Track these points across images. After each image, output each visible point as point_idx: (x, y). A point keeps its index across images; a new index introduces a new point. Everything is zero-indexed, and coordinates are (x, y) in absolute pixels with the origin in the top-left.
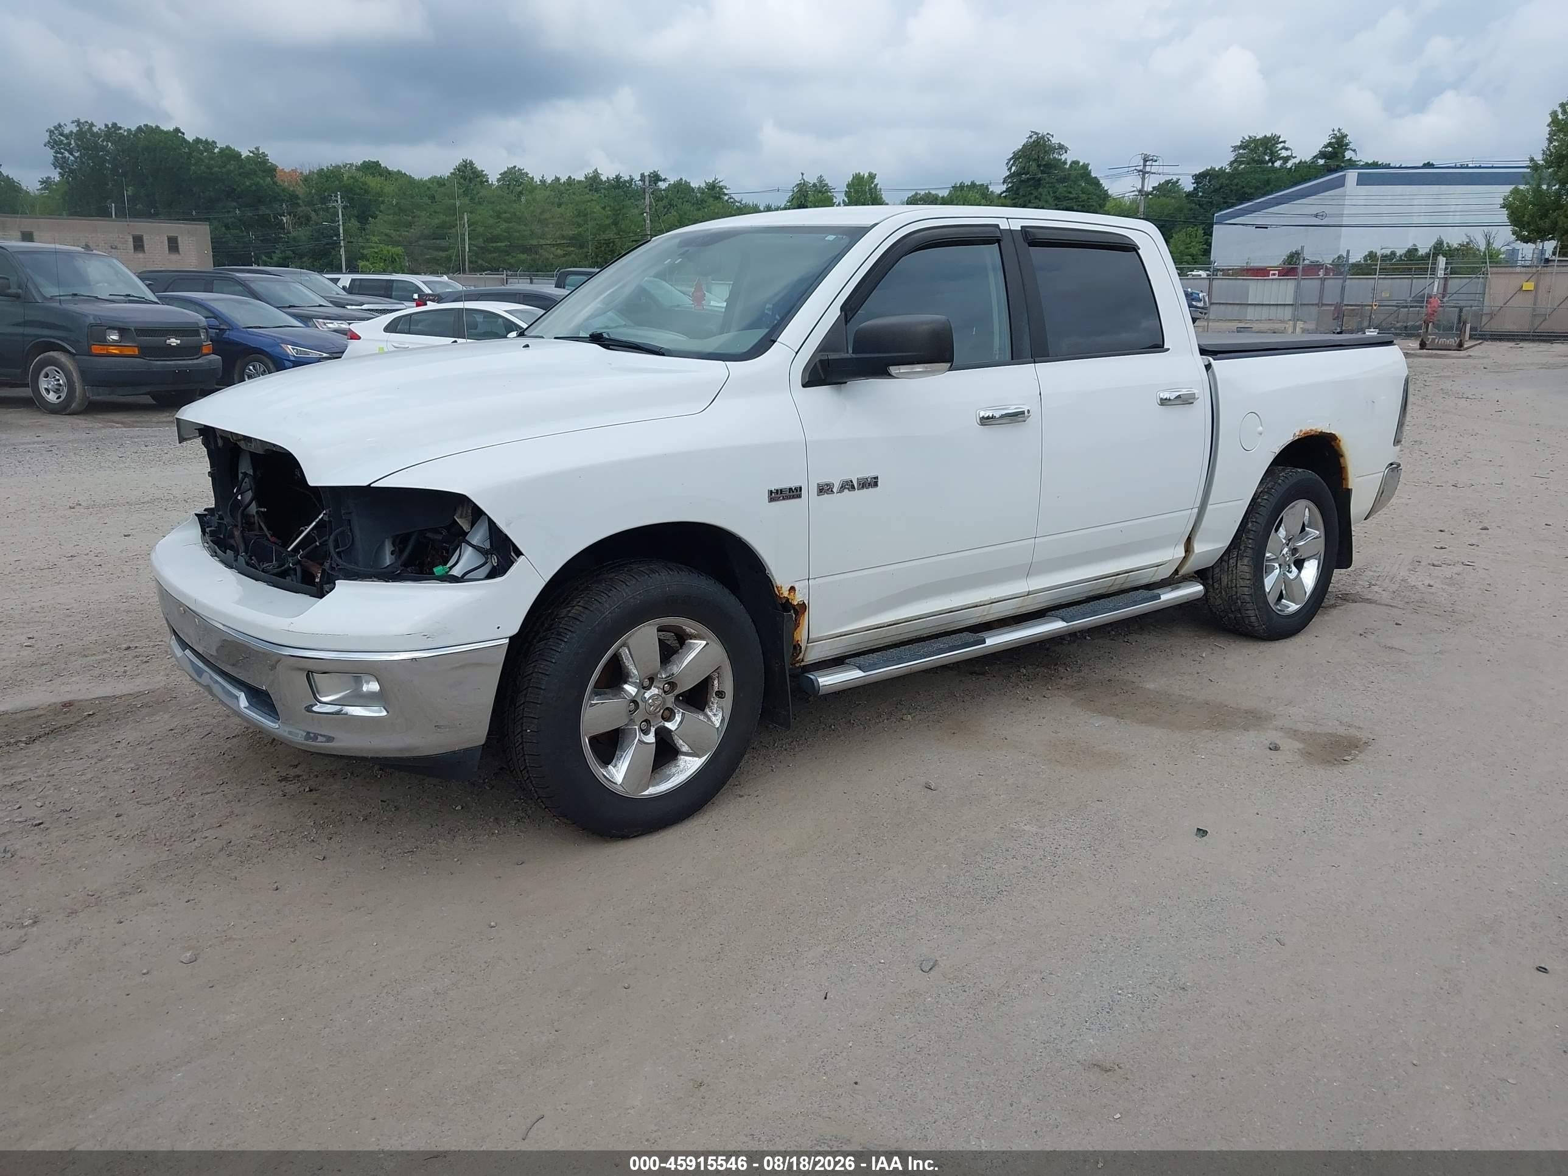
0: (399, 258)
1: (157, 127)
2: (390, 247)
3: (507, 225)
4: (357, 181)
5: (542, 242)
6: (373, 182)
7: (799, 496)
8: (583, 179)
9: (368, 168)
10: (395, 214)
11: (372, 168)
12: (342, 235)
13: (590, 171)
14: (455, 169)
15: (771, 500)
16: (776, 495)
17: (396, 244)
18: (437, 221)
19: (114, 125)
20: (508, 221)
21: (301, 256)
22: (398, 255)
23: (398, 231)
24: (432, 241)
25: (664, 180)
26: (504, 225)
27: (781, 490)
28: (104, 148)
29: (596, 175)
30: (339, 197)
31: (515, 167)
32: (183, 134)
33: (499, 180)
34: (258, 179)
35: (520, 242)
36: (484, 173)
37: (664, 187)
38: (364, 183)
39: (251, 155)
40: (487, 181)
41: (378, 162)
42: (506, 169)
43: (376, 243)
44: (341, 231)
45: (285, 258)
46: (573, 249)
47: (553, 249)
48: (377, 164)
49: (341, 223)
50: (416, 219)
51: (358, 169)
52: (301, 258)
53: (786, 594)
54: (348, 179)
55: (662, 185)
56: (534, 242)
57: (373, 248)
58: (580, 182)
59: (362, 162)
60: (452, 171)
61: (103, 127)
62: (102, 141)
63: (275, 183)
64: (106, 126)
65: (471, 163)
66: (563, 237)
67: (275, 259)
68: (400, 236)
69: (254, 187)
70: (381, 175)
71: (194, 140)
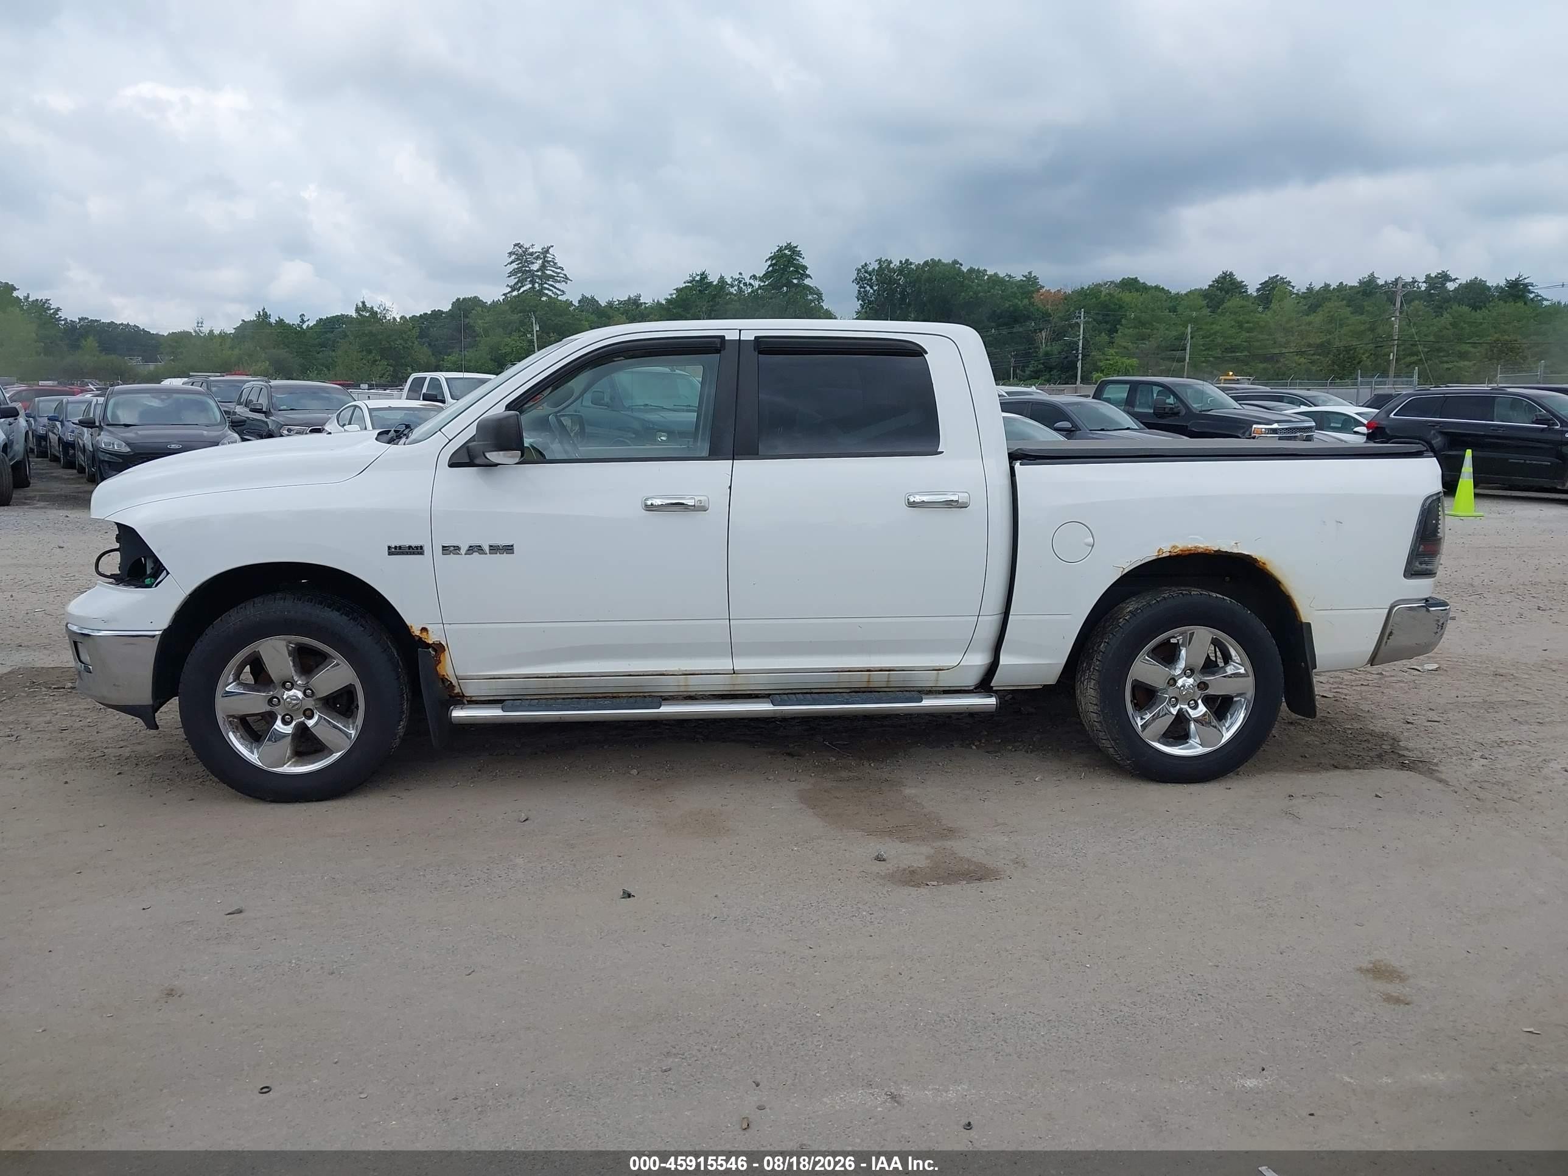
0: (1132, 369)
1: (939, 260)
2: (1124, 359)
3: (1248, 334)
4: (1114, 297)
5: (1284, 350)
6: (1127, 297)
7: (422, 553)
8: (1357, 284)
9: (1126, 285)
10: (1135, 327)
11: (1131, 285)
12: (1081, 349)
13: (1365, 275)
14: (1213, 282)
15: (390, 554)
16: (396, 551)
17: (1130, 356)
18: (1174, 333)
19: (907, 260)
20: (1249, 330)
21: (1051, 369)
22: (1131, 366)
23: (1136, 343)
24: (1169, 353)
25: (1455, 280)
26: (1245, 335)
27: (400, 547)
28: (896, 282)
29: (1372, 279)
30: (1083, 313)
31: (1277, 276)
32: (961, 265)
33: (1258, 290)
34: (1017, 301)
35: (1260, 351)
36: (1244, 283)
37: (1453, 289)
38: (1120, 299)
39: (1024, 279)
40: (1246, 292)
41: (1136, 278)
42: (1267, 279)
43: (1112, 355)
44: (1081, 345)
45: (1036, 372)
46: (1318, 357)
47: (1297, 358)
48: (1135, 280)
49: (1081, 337)
50: (1155, 331)
51: (1117, 285)
52: (1050, 372)
53: (417, 633)
54: (1105, 296)
55: (1451, 286)
56: (1277, 351)
57: (1109, 360)
58: (1352, 287)
59: (1121, 279)
60: (1211, 283)
61: (898, 264)
62: (897, 276)
63: (1032, 304)
64: (901, 262)
65: (1231, 274)
66: (1309, 345)
67: (1027, 373)
68: (1137, 348)
69: (1011, 308)
70: (1137, 290)
71: (968, 270)
